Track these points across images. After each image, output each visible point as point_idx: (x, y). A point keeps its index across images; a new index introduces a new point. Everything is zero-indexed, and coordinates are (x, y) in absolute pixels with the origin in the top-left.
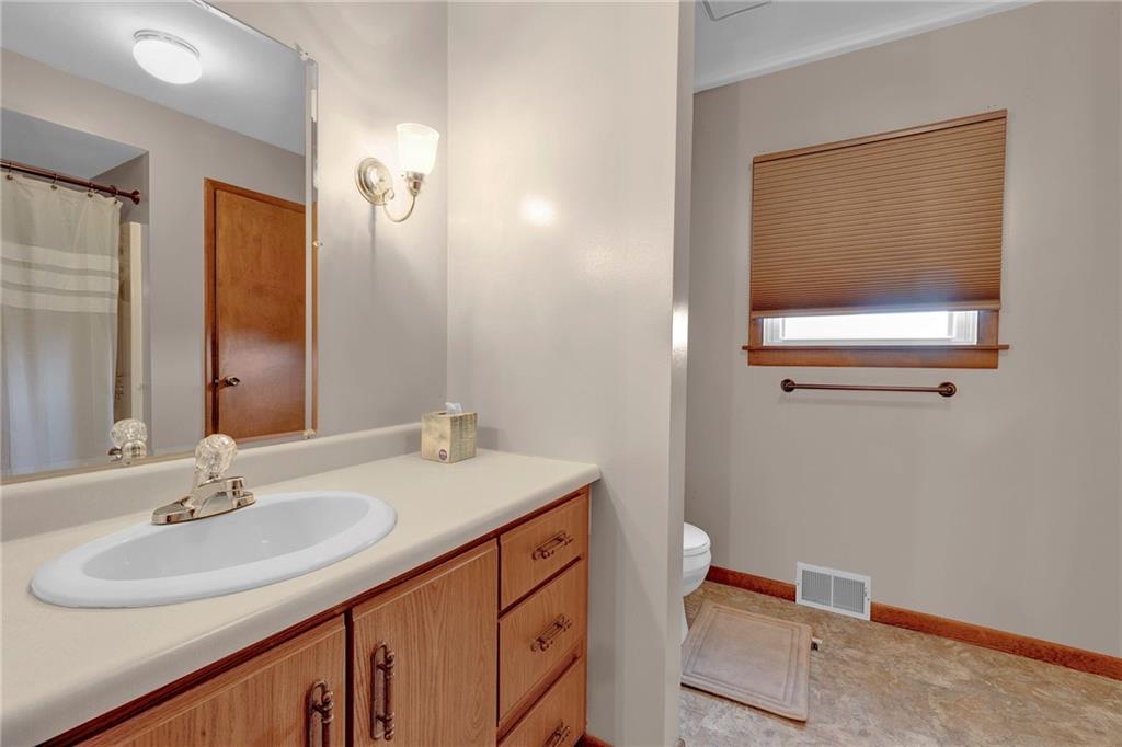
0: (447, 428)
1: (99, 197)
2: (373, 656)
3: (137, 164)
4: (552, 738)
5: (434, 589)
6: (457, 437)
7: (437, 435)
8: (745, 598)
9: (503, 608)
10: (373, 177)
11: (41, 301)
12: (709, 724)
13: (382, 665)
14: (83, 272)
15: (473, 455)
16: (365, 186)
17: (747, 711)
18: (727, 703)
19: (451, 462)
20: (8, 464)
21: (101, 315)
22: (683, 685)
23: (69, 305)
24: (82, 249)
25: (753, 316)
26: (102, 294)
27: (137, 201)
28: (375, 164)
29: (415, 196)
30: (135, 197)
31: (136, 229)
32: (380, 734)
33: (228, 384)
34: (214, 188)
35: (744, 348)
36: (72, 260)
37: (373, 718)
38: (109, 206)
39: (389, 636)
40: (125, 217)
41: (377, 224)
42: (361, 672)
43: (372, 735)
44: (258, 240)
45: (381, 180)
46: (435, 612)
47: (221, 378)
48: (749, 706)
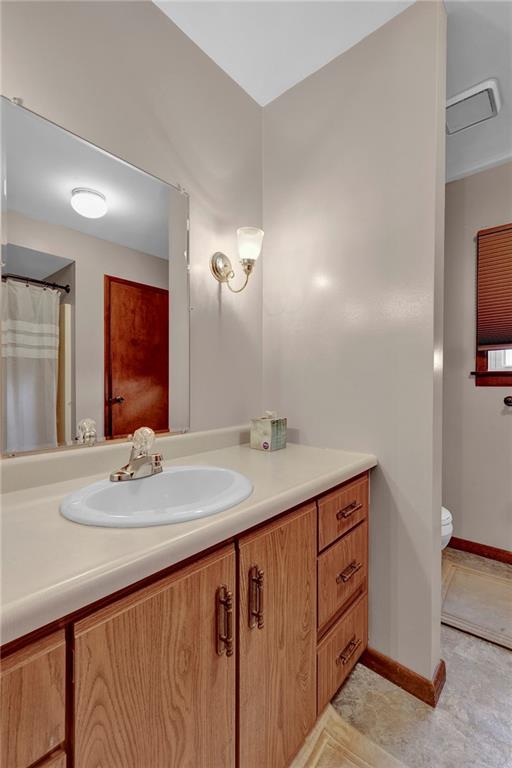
0: (269, 428)
1: (49, 289)
2: (250, 573)
3: (69, 268)
4: (348, 646)
5: (282, 532)
6: (275, 435)
7: (261, 432)
8: (477, 562)
9: (320, 550)
10: (220, 265)
11: (22, 352)
12: (460, 651)
13: (255, 580)
14: (41, 335)
15: (284, 447)
16: (215, 270)
17: (490, 646)
18: (473, 638)
19: (271, 451)
20: (6, 447)
21: (50, 360)
22: (442, 623)
23: (34, 354)
24: (41, 321)
25: (480, 349)
26: (50, 347)
27: (68, 291)
28: (221, 256)
29: (248, 275)
30: (67, 288)
31: (68, 307)
32: (255, 625)
33: (118, 401)
34: (110, 280)
35: (472, 373)
36: (35, 328)
37: (250, 615)
38: (54, 295)
39: (259, 561)
40: (62, 301)
41: (223, 294)
42: (244, 583)
43: (249, 626)
44: (133, 312)
45: (225, 266)
46: (282, 548)
47: (114, 397)
48: (493, 643)
